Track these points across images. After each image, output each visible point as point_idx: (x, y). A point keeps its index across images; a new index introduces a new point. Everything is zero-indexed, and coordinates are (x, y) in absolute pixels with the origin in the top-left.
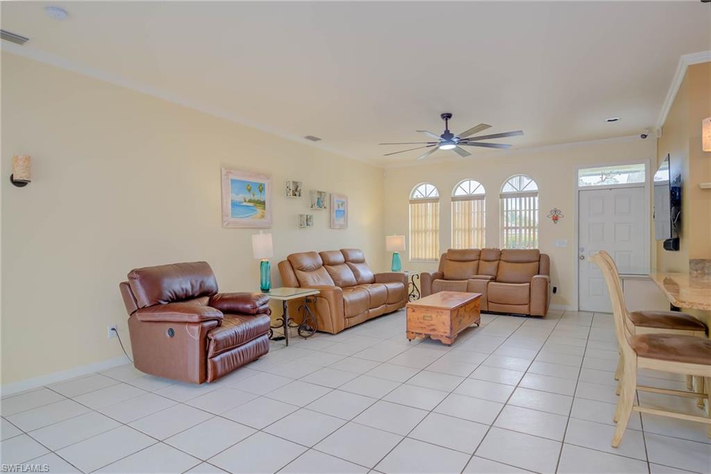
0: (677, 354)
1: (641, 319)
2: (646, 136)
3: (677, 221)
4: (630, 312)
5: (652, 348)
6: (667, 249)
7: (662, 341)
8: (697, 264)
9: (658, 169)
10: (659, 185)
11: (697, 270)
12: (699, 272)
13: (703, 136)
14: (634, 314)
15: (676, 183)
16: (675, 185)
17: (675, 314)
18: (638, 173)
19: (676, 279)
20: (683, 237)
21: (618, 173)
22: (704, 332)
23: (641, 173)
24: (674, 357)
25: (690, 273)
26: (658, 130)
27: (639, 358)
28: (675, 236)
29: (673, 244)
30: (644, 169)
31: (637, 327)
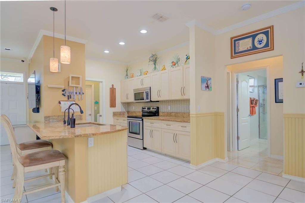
0: (43, 160)
1: (24, 147)
2: (24, 61)
3: (38, 100)
4: (18, 144)
5: (32, 160)
6: (34, 112)
7: (36, 156)
8: (47, 118)
9: (29, 77)
10: (30, 84)
11: (47, 121)
12: (48, 121)
13: (50, 65)
14: (21, 145)
15: (38, 84)
16: (37, 85)
17: (39, 141)
18: (20, 78)
19: (38, 125)
20: (41, 107)
21: (10, 76)
22: (51, 147)
23: (21, 78)
24: (41, 162)
25: (45, 122)
26: (29, 60)
27: (25, 168)
28: (37, 107)
29: (37, 110)
30: (23, 76)
31: (22, 151)
